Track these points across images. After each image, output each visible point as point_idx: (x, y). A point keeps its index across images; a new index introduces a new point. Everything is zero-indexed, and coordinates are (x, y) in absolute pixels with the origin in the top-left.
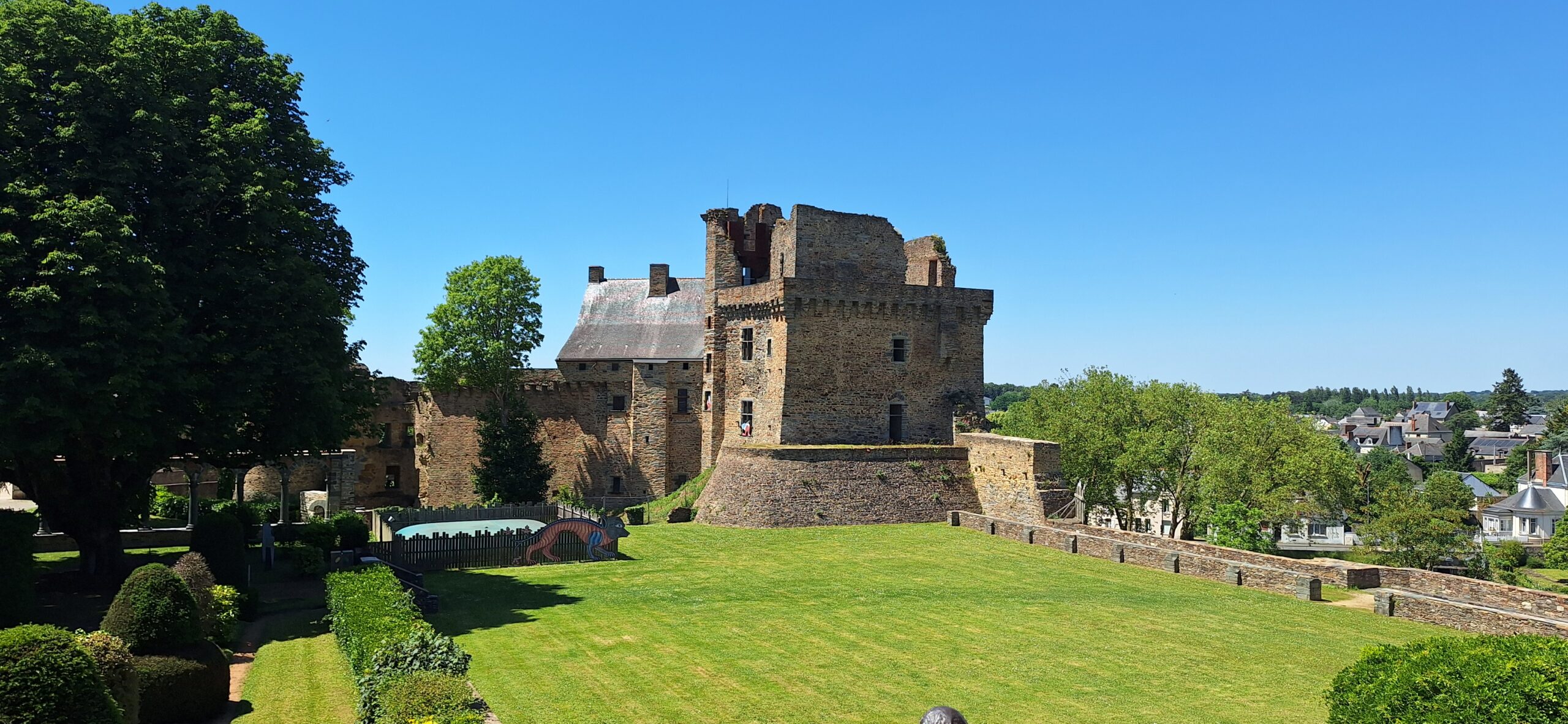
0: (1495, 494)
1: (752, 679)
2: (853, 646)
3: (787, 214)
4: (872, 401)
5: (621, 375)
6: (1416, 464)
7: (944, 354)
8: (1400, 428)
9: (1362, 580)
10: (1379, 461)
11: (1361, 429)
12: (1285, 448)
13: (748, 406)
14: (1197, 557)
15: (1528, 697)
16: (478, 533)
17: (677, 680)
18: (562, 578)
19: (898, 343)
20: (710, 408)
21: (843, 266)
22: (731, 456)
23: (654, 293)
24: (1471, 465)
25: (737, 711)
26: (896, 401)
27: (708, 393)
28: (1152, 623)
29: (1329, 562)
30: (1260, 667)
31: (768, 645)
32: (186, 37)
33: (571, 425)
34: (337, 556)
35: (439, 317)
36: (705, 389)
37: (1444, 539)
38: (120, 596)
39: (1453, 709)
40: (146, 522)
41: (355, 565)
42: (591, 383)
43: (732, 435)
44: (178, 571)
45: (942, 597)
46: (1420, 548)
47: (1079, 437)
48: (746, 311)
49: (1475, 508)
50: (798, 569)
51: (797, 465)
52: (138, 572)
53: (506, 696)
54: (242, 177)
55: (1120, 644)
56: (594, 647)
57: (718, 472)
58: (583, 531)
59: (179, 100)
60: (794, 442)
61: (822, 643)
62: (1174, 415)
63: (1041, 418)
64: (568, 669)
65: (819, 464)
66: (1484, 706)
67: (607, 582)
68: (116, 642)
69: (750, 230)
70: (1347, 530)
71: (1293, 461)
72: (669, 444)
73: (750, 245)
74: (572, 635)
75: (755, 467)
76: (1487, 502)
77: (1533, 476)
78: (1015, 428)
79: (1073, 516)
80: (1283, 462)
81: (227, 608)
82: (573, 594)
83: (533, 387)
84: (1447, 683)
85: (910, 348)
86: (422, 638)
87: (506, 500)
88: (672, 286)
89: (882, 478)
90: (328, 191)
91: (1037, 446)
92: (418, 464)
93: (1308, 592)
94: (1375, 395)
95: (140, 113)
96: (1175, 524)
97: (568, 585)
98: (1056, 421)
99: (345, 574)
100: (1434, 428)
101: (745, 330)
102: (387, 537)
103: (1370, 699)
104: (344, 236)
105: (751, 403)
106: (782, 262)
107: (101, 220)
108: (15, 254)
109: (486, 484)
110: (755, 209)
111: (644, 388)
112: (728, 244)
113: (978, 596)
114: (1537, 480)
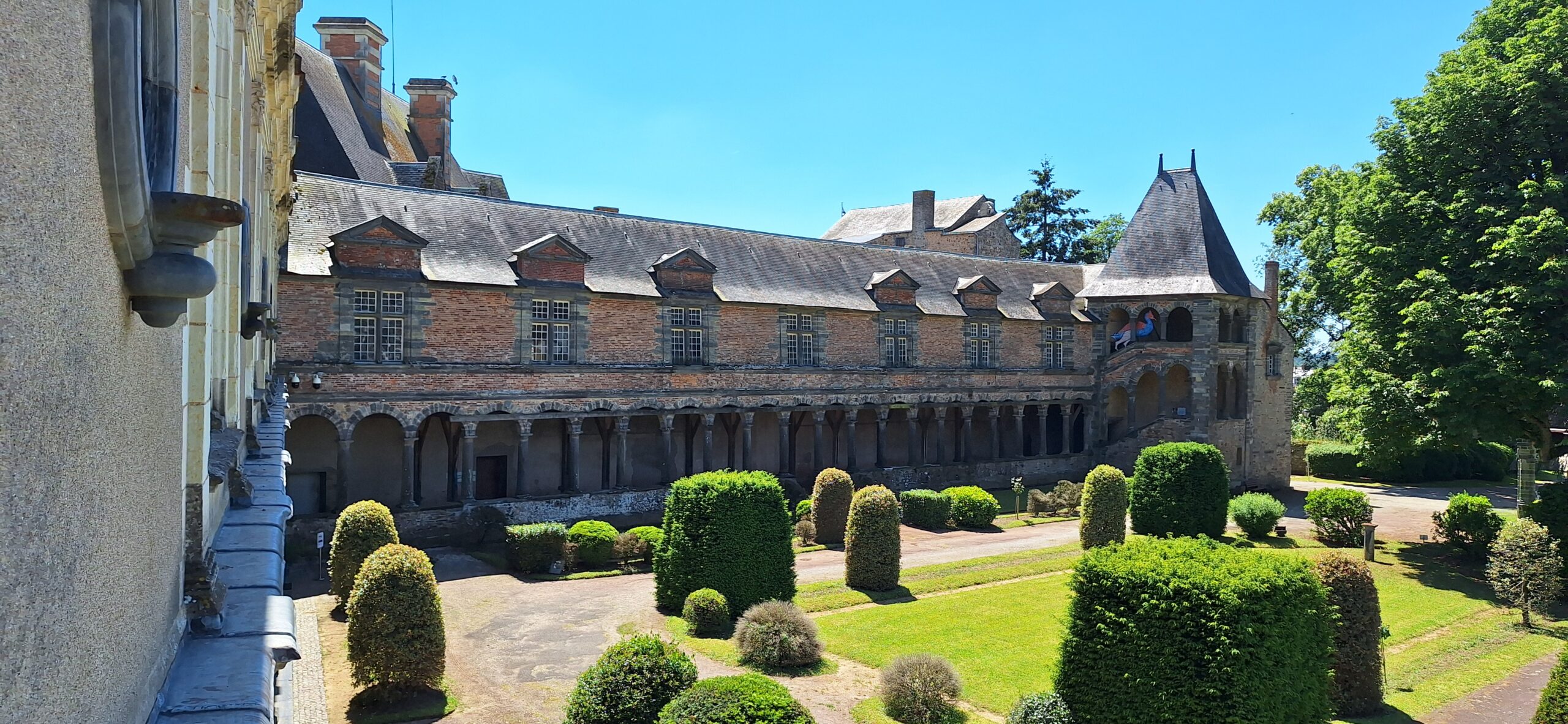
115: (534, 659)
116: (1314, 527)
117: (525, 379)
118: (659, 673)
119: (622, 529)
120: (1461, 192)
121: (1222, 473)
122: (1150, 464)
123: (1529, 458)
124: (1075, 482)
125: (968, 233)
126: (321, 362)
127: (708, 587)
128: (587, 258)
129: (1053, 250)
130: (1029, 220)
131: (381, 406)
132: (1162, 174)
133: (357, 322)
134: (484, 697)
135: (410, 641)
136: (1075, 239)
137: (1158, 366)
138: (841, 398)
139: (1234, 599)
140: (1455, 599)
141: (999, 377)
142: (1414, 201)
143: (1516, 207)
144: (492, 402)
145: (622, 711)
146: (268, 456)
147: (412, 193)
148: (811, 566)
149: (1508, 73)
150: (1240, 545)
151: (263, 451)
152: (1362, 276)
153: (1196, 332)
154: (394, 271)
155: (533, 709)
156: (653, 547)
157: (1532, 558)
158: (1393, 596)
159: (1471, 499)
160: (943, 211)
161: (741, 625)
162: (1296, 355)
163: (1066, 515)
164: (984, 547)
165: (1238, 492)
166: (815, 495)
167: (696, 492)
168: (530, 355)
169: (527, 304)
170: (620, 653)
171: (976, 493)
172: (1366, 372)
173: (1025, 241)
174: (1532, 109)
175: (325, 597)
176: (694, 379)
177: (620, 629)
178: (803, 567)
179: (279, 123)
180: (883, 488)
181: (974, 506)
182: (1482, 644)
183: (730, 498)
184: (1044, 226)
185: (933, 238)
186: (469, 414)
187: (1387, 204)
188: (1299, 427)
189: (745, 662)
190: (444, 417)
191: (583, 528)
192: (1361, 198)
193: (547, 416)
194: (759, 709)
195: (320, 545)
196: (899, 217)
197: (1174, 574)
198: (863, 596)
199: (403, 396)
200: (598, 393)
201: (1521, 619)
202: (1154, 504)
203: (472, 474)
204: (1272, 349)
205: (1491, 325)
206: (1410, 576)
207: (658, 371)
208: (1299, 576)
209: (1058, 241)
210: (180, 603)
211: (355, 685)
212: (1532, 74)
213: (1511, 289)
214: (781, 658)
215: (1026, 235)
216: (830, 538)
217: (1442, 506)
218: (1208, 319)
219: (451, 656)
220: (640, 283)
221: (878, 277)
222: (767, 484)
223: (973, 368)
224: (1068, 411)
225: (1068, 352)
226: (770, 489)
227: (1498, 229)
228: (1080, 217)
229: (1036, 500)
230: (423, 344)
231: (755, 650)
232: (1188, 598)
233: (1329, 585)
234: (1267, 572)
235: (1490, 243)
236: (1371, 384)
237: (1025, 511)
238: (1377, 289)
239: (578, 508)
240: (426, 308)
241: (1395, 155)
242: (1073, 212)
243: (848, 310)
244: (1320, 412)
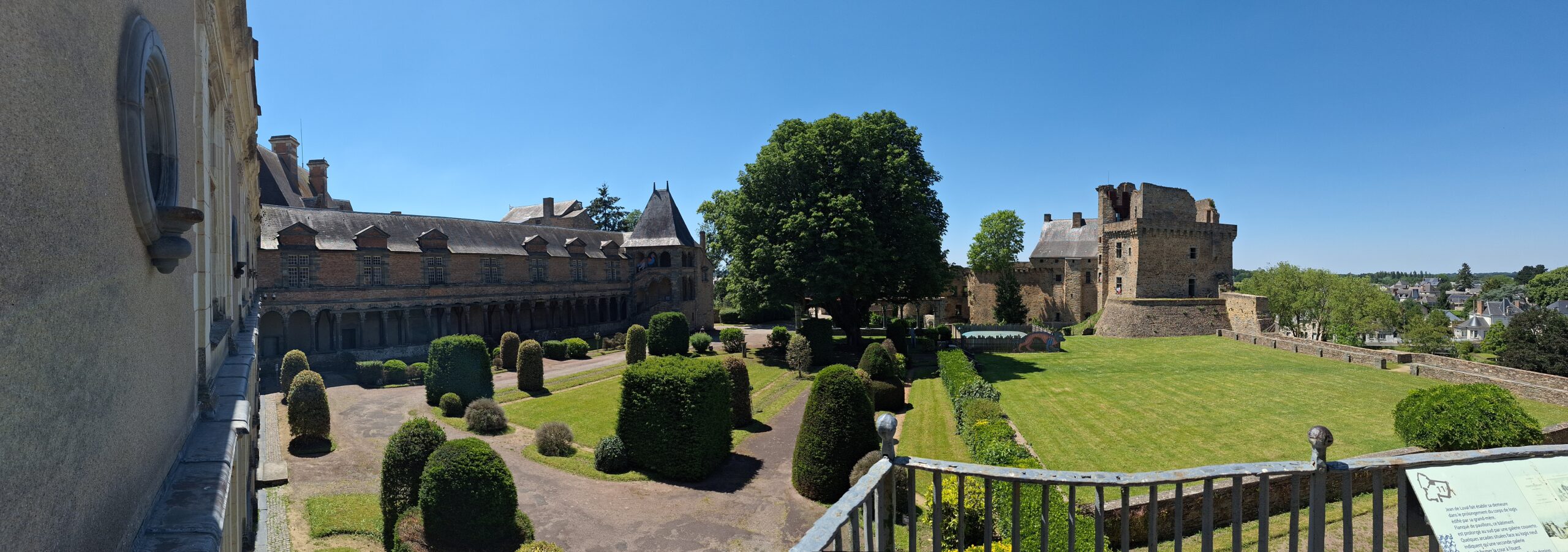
0: (1459, 320)
1: (1128, 410)
2: (1174, 394)
3: (1138, 187)
4: (1180, 277)
5: (1059, 265)
6: (1425, 306)
7: (1214, 255)
8: (1417, 290)
9: (1404, 359)
10: (1409, 305)
11: (1400, 290)
12: (1368, 299)
13: (1119, 280)
14: (1330, 349)
15: (1482, 411)
16: (997, 337)
17: (1092, 410)
18: (1036, 359)
19: (1193, 250)
20: (1101, 281)
21: (1166, 213)
22: (1112, 304)
23: (1075, 226)
24: (1449, 307)
25: (1121, 425)
26: (1192, 277)
27: (1100, 274)
28: (1312, 380)
29: (1389, 351)
30: (1361, 399)
31: (1133, 393)
32: (877, 124)
33: (1037, 288)
34: (940, 343)
35: (979, 238)
36: (1099, 272)
37: (1439, 340)
38: (864, 355)
39: (1450, 418)
40: (869, 326)
41: (946, 348)
42: (1046, 269)
43: (1112, 293)
44: (884, 345)
45: (1215, 370)
46: (1429, 344)
47: (1276, 294)
48: (1118, 234)
49: (1451, 326)
50: (1146, 357)
51: (1145, 308)
52: (871, 346)
53: (1014, 413)
54: (899, 181)
55: (1297, 390)
56: (1052, 392)
57: (1106, 311)
58: (1045, 338)
59: (876, 151)
60: (1143, 297)
61: (1159, 393)
62: (1318, 284)
63: (1258, 286)
64: (1042, 402)
65: (1155, 307)
66: (1463, 416)
67: (1056, 363)
68: (866, 374)
69: (1120, 195)
70: (1395, 336)
71: (1371, 305)
72: (1082, 298)
73: (1120, 202)
74: (1042, 386)
75: (1124, 309)
76: (1456, 323)
77: (1476, 312)
78: (1245, 290)
79: (1274, 331)
80: (1367, 305)
81: (901, 363)
82: (1041, 367)
83: (1019, 270)
84: (1447, 405)
85: (1198, 252)
86: (980, 383)
87: (1009, 322)
88: (1083, 223)
89: (1186, 314)
90: (933, 184)
91: (1257, 299)
92: (969, 305)
93: (1380, 365)
94: (1406, 275)
95: (862, 159)
96: (1319, 335)
97: (1038, 362)
98: (1264, 288)
99: (945, 352)
100: (1432, 290)
101: (1118, 243)
102: (959, 337)
103: (1413, 414)
104: (939, 203)
105: (1121, 278)
106: (1136, 211)
107: (851, 204)
108: (822, 220)
109: (999, 314)
110: (1122, 185)
111: (1070, 271)
112: (1109, 202)
113: (1232, 369)
114: (1478, 313)
115: (370, 426)
116: (723, 345)
117: (362, 293)
118: (428, 437)
119: (408, 364)
120: (771, 204)
121: (686, 324)
122: (655, 323)
123: (799, 310)
124: (623, 333)
125: (570, 218)
126: (276, 288)
127: (451, 392)
128: (388, 236)
129: (609, 226)
130: (598, 212)
131: (301, 306)
132: (655, 192)
133: (290, 269)
134: (348, 444)
135: (315, 415)
136: (619, 220)
137: (657, 278)
138: (513, 298)
139: (691, 382)
140: (776, 370)
141: (587, 285)
142: (755, 207)
143: (791, 211)
144: (348, 304)
145: (411, 456)
146: (248, 331)
147: (311, 211)
148: (501, 380)
149: (786, 157)
150: (694, 357)
151: (246, 329)
152: (737, 238)
153: (672, 263)
154: (304, 246)
155: (370, 451)
156: (424, 373)
157: (801, 349)
158: (754, 372)
159: (780, 328)
160: (558, 207)
161: (468, 410)
162: (714, 271)
163: (620, 349)
164: (583, 366)
165: (693, 333)
166: (501, 345)
167: (443, 345)
168: (365, 281)
169: (361, 258)
170: (408, 427)
171: (578, 341)
172: (740, 278)
173: (596, 221)
174: (794, 172)
175: (279, 393)
176: (440, 291)
177: (410, 413)
178: (497, 380)
179: (252, 182)
180: (534, 341)
181: (577, 347)
182: (785, 387)
183: (460, 348)
184: (605, 214)
185: (553, 220)
186: (338, 309)
187: (744, 208)
188: (716, 302)
189: (470, 429)
190: (327, 311)
191: (391, 363)
192: (735, 205)
193: (372, 310)
194: (476, 455)
195: (277, 370)
196: (537, 211)
197: (666, 374)
198: (526, 394)
199: (308, 302)
200: (395, 299)
201: (798, 374)
202: (658, 341)
203: (340, 338)
204: (704, 269)
205: (784, 258)
206: (760, 362)
207: (422, 287)
208: (718, 368)
209: (612, 221)
210: (195, 405)
211: (292, 435)
212: (794, 159)
213: (790, 243)
214: (488, 426)
215: (597, 218)
216: (511, 368)
217: (770, 332)
218: (676, 256)
219: (333, 423)
220: (412, 246)
221: (527, 239)
222: (477, 341)
223: (575, 282)
224: (619, 300)
225: (618, 273)
226: (479, 343)
227: (785, 219)
228: (621, 210)
229: (606, 342)
230: (317, 278)
231: (475, 423)
232: (672, 384)
233: (729, 370)
234: (705, 368)
235: (782, 225)
236: (741, 283)
237: (601, 348)
238: (743, 243)
239: (388, 353)
240: (318, 262)
241: (746, 187)
242: (618, 208)
243: (514, 256)
244: (724, 296)
